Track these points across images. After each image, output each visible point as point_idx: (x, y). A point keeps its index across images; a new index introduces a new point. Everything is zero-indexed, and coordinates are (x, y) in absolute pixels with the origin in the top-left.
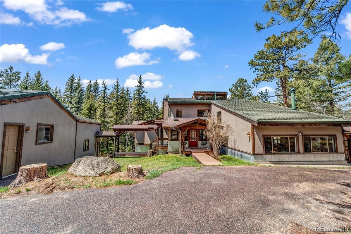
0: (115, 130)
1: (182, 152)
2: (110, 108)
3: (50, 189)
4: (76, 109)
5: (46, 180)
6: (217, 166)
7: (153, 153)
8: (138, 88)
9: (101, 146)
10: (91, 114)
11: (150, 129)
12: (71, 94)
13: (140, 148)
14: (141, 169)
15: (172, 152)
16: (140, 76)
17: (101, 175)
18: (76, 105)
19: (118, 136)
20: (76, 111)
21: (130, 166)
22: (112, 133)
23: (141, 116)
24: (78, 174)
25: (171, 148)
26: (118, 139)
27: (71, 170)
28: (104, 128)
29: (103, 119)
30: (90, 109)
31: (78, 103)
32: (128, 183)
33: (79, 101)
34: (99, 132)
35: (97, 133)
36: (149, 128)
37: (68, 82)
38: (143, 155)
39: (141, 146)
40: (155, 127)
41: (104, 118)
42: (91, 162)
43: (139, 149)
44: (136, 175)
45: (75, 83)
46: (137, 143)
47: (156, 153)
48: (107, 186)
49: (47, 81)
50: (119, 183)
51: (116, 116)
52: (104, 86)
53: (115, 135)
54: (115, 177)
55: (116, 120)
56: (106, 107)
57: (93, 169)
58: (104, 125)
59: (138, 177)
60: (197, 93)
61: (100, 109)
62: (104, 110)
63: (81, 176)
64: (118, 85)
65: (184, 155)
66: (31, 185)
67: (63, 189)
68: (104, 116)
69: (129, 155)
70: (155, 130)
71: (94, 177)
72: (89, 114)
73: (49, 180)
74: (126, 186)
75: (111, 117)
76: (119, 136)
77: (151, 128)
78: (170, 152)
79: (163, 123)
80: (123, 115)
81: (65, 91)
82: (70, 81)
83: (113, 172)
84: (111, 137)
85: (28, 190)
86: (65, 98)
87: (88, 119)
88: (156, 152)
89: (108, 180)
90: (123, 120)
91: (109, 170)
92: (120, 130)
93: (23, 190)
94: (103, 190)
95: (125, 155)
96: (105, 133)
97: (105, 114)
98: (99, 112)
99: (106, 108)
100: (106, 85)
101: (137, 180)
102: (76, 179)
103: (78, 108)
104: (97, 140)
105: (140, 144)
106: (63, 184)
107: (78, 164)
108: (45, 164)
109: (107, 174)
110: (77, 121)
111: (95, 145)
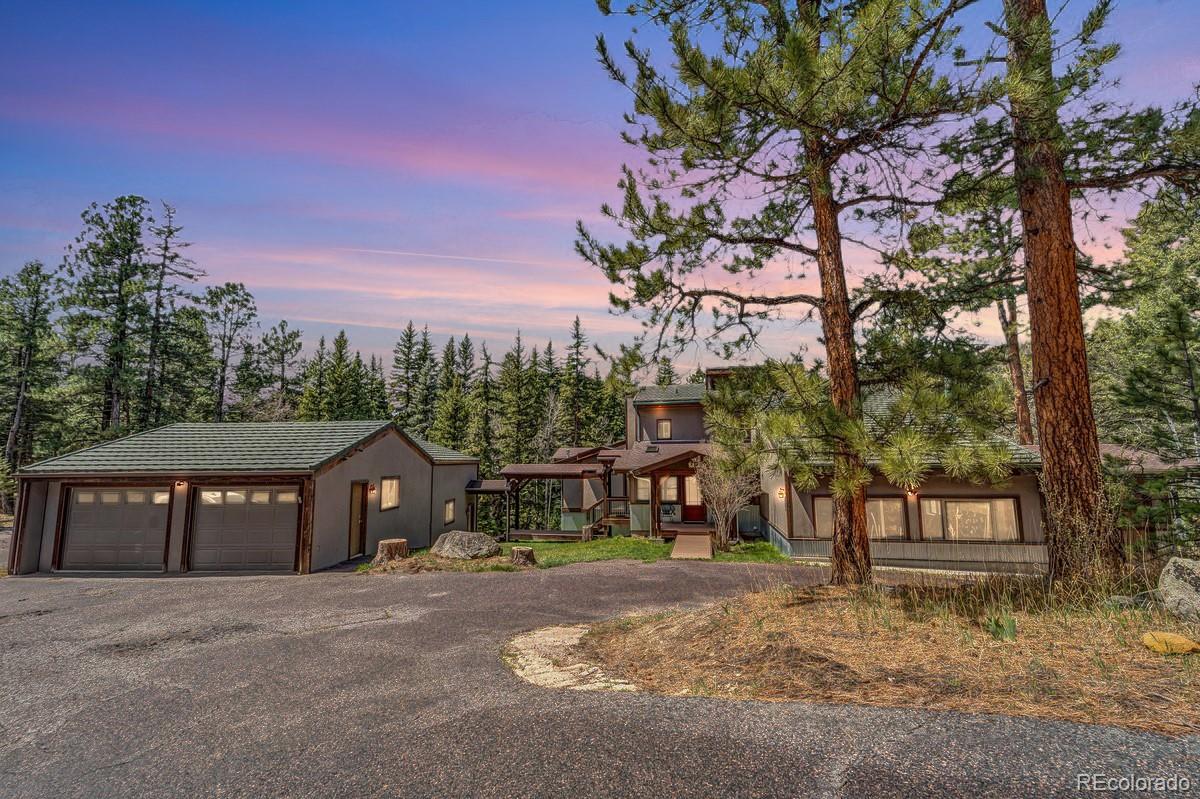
0: (508, 476)
1: (655, 533)
2: (502, 413)
3: (416, 569)
4: (421, 417)
5: (408, 560)
6: (696, 560)
7: (596, 533)
8: (571, 352)
9: (483, 514)
10: (455, 428)
11: (586, 474)
12: (407, 372)
13: (574, 519)
14: (531, 551)
15: (639, 533)
16: (577, 318)
17: (474, 557)
18: (421, 407)
19: (516, 490)
20: (421, 421)
21: (514, 548)
22: (502, 485)
23: (583, 431)
24: (444, 554)
25: (637, 522)
26: (517, 498)
27: (434, 550)
28: (488, 466)
29: (485, 444)
30: (453, 417)
31: (425, 401)
32: (508, 569)
33: (426, 396)
34: (475, 481)
35: (472, 483)
36: (584, 472)
37: (400, 342)
38: (572, 538)
39: (575, 514)
40: (600, 469)
41: (488, 439)
42: (461, 540)
43: (568, 523)
44: (522, 560)
45: (417, 343)
46: (566, 506)
47: (602, 533)
48: (481, 570)
49: (358, 353)
50: (497, 568)
51: (518, 431)
52: (486, 355)
53: (509, 488)
54: (493, 561)
55: (518, 442)
56: (492, 410)
57: (463, 550)
58: (487, 458)
59: (525, 564)
60: (714, 373)
61: (476, 418)
62: (487, 419)
63: (448, 558)
64: (519, 347)
65: (659, 538)
66: (394, 563)
67: (429, 570)
68: (487, 434)
69: (540, 537)
70: (600, 475)
71: (464, 560)
72: (452, 430)
73: (412, 560)
74: (504, 573)
75: (504, 437)
76: (518, 491)
77: (590, 472)
78: (634, 532)
79: (617, 459)
80: (535, 428)
81: (395, 367)
82: (404, 340)
83: (490, 555)
84: (501, 492)
85: (393, 568)
86: (393, 385)
87: (449, 451)
88: (603, 530)
89: (482, 565)
90: (539, 441)
91: (484, 552)
92: (520, 477)
93: (389, 568)
94: (475, 575)
95: (531, 537)
96: (487, 485)
97: (489, 428)
98: (474, 427)
99: (490, 415)
100: (488, 354)
101: (523, 567)
102: (443, 561)
103: (425, 412)
104: (471, 499)
105: (572, 510)
106: (428, 565)
107: (443, 542)
108: (404, 540)
109: (482, 556)
110: (432, 463)
111: (467, 511)
